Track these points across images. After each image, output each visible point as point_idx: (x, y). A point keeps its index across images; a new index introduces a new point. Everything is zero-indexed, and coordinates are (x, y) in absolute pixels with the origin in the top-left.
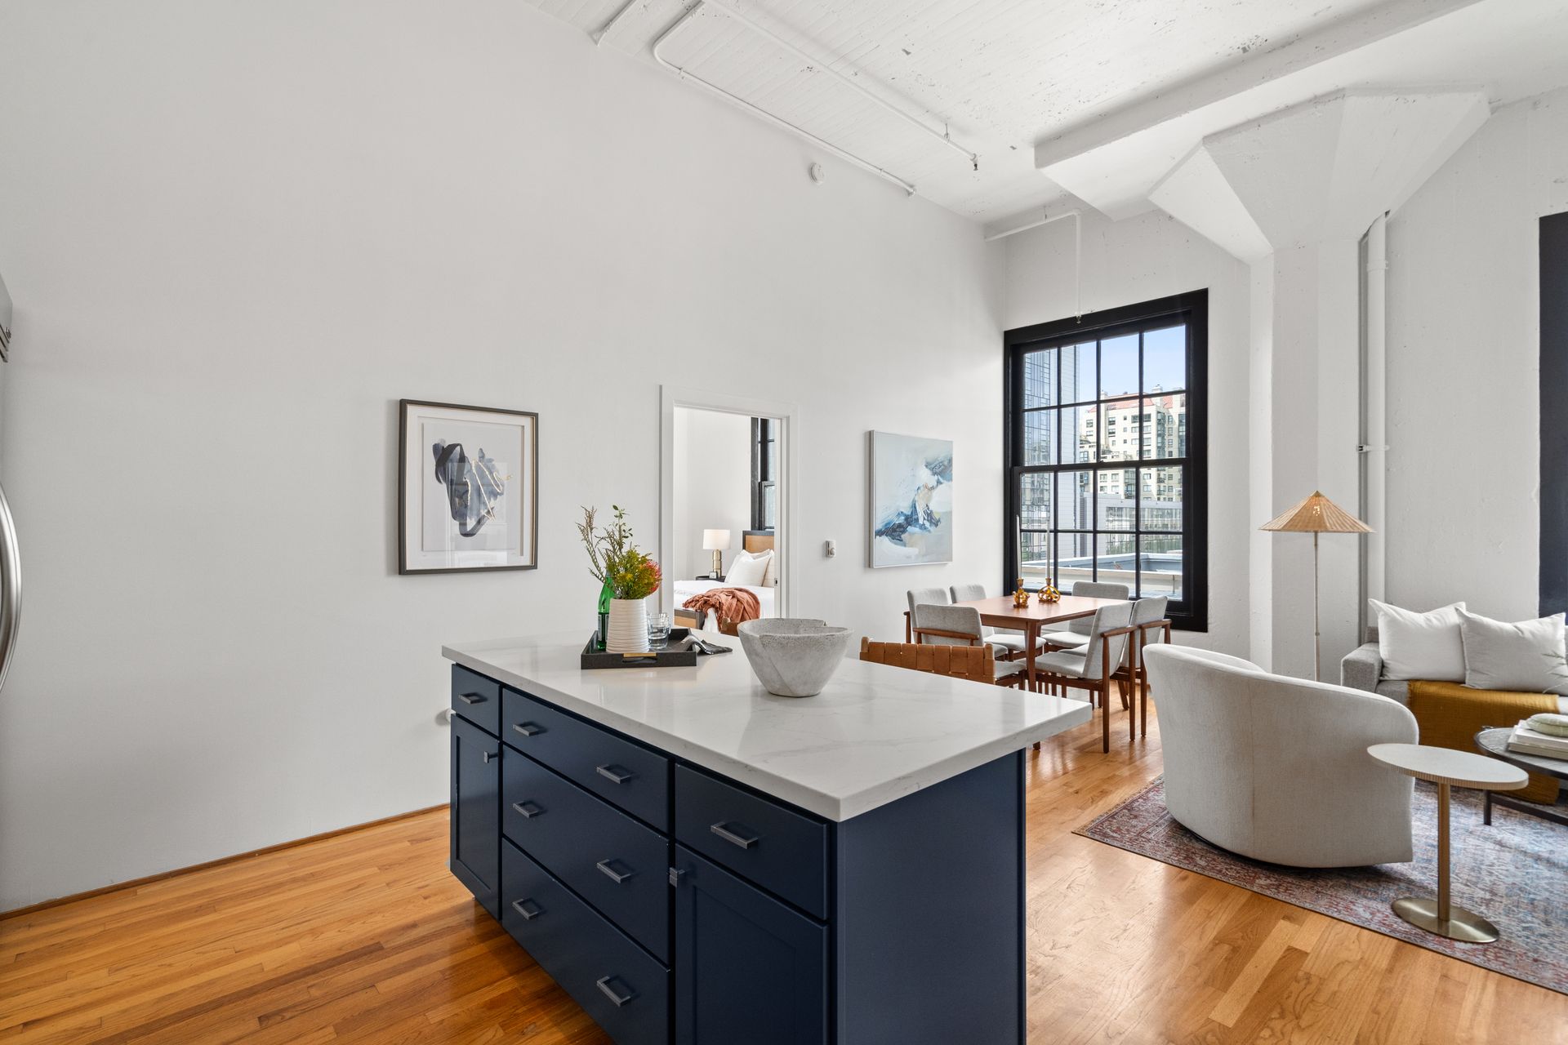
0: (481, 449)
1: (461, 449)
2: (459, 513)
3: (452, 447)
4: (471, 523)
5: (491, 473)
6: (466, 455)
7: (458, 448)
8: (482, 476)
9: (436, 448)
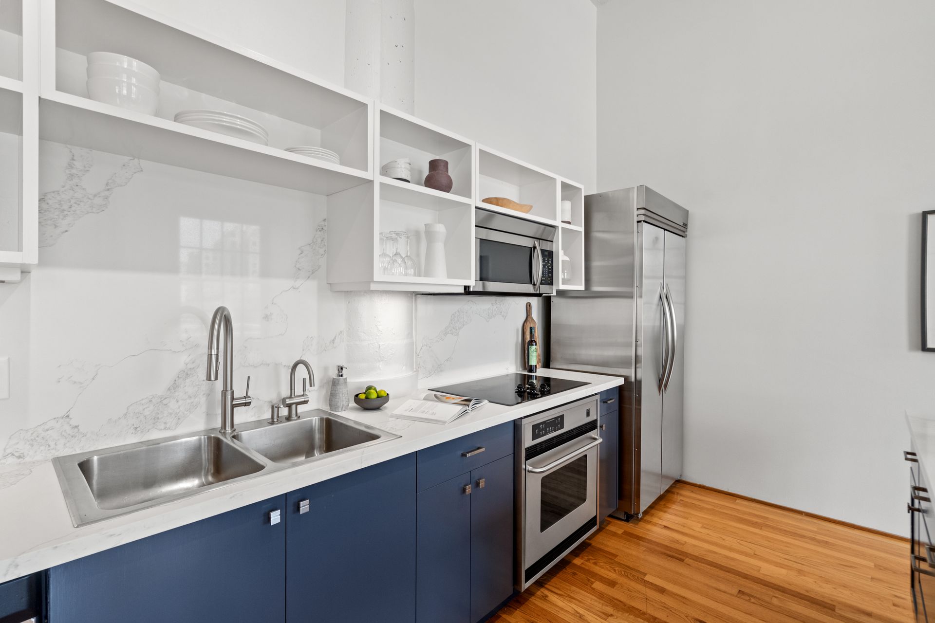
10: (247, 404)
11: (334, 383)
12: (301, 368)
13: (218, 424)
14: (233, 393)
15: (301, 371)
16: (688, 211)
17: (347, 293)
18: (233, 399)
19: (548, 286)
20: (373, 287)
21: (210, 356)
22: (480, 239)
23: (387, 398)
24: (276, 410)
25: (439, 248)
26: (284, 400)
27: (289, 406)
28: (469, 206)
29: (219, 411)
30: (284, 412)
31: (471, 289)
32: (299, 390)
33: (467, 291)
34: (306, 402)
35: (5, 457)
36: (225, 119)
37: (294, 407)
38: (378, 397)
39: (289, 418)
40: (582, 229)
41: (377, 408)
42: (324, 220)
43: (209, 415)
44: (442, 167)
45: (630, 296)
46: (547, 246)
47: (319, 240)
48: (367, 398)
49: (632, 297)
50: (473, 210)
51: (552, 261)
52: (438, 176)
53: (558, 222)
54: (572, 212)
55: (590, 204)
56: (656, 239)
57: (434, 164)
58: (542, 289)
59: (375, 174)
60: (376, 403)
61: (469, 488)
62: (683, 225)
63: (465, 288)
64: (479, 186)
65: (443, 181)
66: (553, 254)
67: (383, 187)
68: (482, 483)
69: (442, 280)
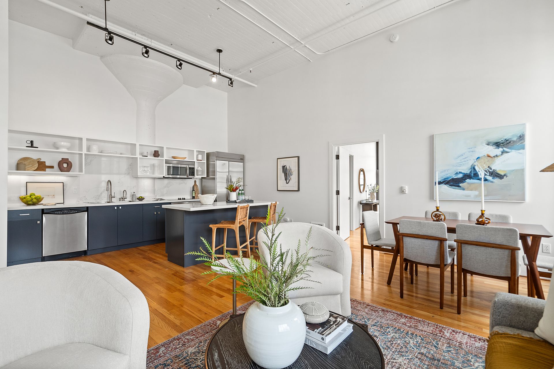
0: (289, 166)
4: (288, 181)
5: (291, 170)
8: (289, 171)
9: (282, 167)
10: (114, 197)
11: (133, 195)
12: (125, 191)
13: (109, 201)
16: (244, 155)
18: (112, 196)
19: (194, 176)
20: (139, 177)
21: (107, 187)
22: (167, 166)
23: (144, 199)
24: (120, 199)
25: (156, 169)
26: (122, 197)
28: (163, 159)
29: (109, 199)
31: (165, 177)
32: (125, 196)
34: (126, 198)
35: (77, 201)
36: (110, 151)
37: (124, 199)
39: (123, 201)
40: (206, 162)
42: (130, 164)
43: (107, 199)
44: (157, 152)
45: (214, 179)
46: (192, 166)
47: (130, 167)
48: (139, 198)
50: (165, 160)
51: (194, 170)
52: (156, 154)
53: (195, 160)
54: (202, 157)
55: (208, 155)
56: (224, 164)
57: (155, 151)
58: (190, 177)
59: (138, 156)
60: (141, 199)
61: (155, 213)
62: (242, 159)
63: (163, 177)
64: (167, 155)
65: (157, 155)
66: (194, 168)
67: (140, 158)
68: (159, 213)
69: (157, 175)
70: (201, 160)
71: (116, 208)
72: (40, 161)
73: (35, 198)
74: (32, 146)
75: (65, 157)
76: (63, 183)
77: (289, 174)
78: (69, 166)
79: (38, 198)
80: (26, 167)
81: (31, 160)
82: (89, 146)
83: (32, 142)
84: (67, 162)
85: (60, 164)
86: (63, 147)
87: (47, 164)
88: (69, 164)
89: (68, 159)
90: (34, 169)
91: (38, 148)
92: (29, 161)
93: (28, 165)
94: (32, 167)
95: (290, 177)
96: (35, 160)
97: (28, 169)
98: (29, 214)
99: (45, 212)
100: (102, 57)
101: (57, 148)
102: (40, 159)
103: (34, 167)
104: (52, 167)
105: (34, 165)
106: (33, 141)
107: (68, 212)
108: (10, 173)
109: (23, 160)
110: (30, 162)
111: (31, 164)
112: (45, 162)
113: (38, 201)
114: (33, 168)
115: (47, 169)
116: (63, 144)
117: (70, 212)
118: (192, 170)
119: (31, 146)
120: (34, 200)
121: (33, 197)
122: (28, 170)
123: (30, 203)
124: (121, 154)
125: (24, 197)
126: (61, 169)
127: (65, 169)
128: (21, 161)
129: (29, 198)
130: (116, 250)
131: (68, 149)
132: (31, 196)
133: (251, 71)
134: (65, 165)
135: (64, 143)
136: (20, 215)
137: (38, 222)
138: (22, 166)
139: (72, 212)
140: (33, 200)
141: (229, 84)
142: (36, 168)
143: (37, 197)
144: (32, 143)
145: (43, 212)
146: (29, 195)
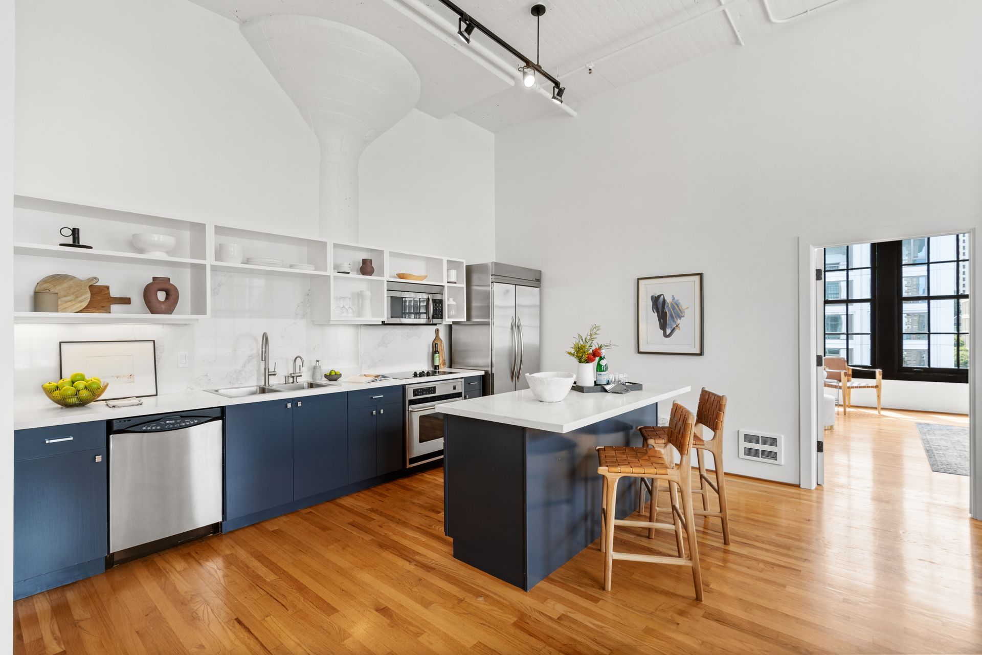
0: (673, 296)
1: (664, 297)
2: (663, 326)
3: (659, 296)
4: (668, 331)
5: (678, 307)
6: (666, 299)
7: (662, 296)
8: (674, 309)
9: (652, 297)
10: (275, 375)
11: (315, 368)
12: (298, 359)
13: (263, 383)
14: (269, 369)
15: (299, 361)
16: (541, 271)
17: (320, 325)
18: (269, 372)
19: (440, 319)
20: (331, 323)
21: (262, 351)
22: (391, 297)
23: (340, 375)
24: (287, 378)
25: (367, 303)
26: (291, 374)
27: (293, 377)
28: (383, 281)
29: (263, 378)
30: (291, 380)
31: (386, 323)
32: (297, 371)
33: (383, 323)
34: (301, 376)
35: (187, 388)
36: (267, 260)
37: (295, 377)
38: (335, 374)
39: (293, 383)
40: (464, 286)
41: (336, 380)
42: (309, 290)
43: (258, 379)
44: (368, 263)
45: (487, 324)
46: (438, 297)
47: (307, 300)
48: (330, 375)
49: (489, 324)
50: (385, 283)
51: (442, 305)
52: (366, 268)
53: (445, 283)
54: (458, 276)
55: (469, 270)
56: (508, 291)
57: (364, 261)
58: (435, 321)
59: (331, 272)
60: (335, 377)
61: (374, 412)
62: (536, 280)
63: (382, 322)
64: (389, 270)
65: (369, 270)
66: (441, 301)
67: (335, 277)
68: (382, 412)
69: (369, 318)
70: (455, 283)
71: (289, 405)
72: (97, 284)
73: (86, 388)
74: (76, 243)
75: (162, 273)
76: (154, 341)
77: (671, 315)
78: (172, 298)
79: (95, 386)
80: (59, 303)
81: (71, 282)
82: (220, 245)
83: (75, 232)
84: (167, 287)
85: (148, 294)
86: (158, 246)
87: (114, 293)
88: (172, 293)
89: (169, 279)
90: (81, 307)
91: (90, 248)
92: (66, 285)
93: (65, 296)
94: (74, 300)
95: (674, 321)
96: (82, 281)
97: (65, 305)
98: (71, 438)
99: (115, 428)
100: (244, 23)
101: (141, 251)
102: (96, 278)
103: (81, 302)
104: (126, 301)
105: (81, 296)
106: (78, 229)
107: (176, 423)
108: (18, 320)
109: (50, 282)
110: (70, 287)
111: (73, 293)
112: (108, 288)
113: (94, 394)
114: (79, 305)
115: (114, 307)
116: (156, 239)
117: (179, 423)
118: (439, 305)
119: (74, 241)
120: (84, 394)
121: (80, 384)
122: (64, 310)
123: (73, 400)
124: (291, 266)
125: (55, 384)
126: (152, 306)
127: (163, 306)
128: (45, 285)
129: (69, 390)
130: (289, 514)
131: (169, 253)
132: (73, 383)
133: (590, 70)
134: (161, 296)
135: (160, 236)
136: (47, 442)
137: (99, 459)
138: (47, 299)
139: (185, 422)
140: (81, 392)
141: (555, 95)
142: (85, 304)
143: (90, 385)
144: (76, 236)
145: (111, 427)
146: (70, 380)
